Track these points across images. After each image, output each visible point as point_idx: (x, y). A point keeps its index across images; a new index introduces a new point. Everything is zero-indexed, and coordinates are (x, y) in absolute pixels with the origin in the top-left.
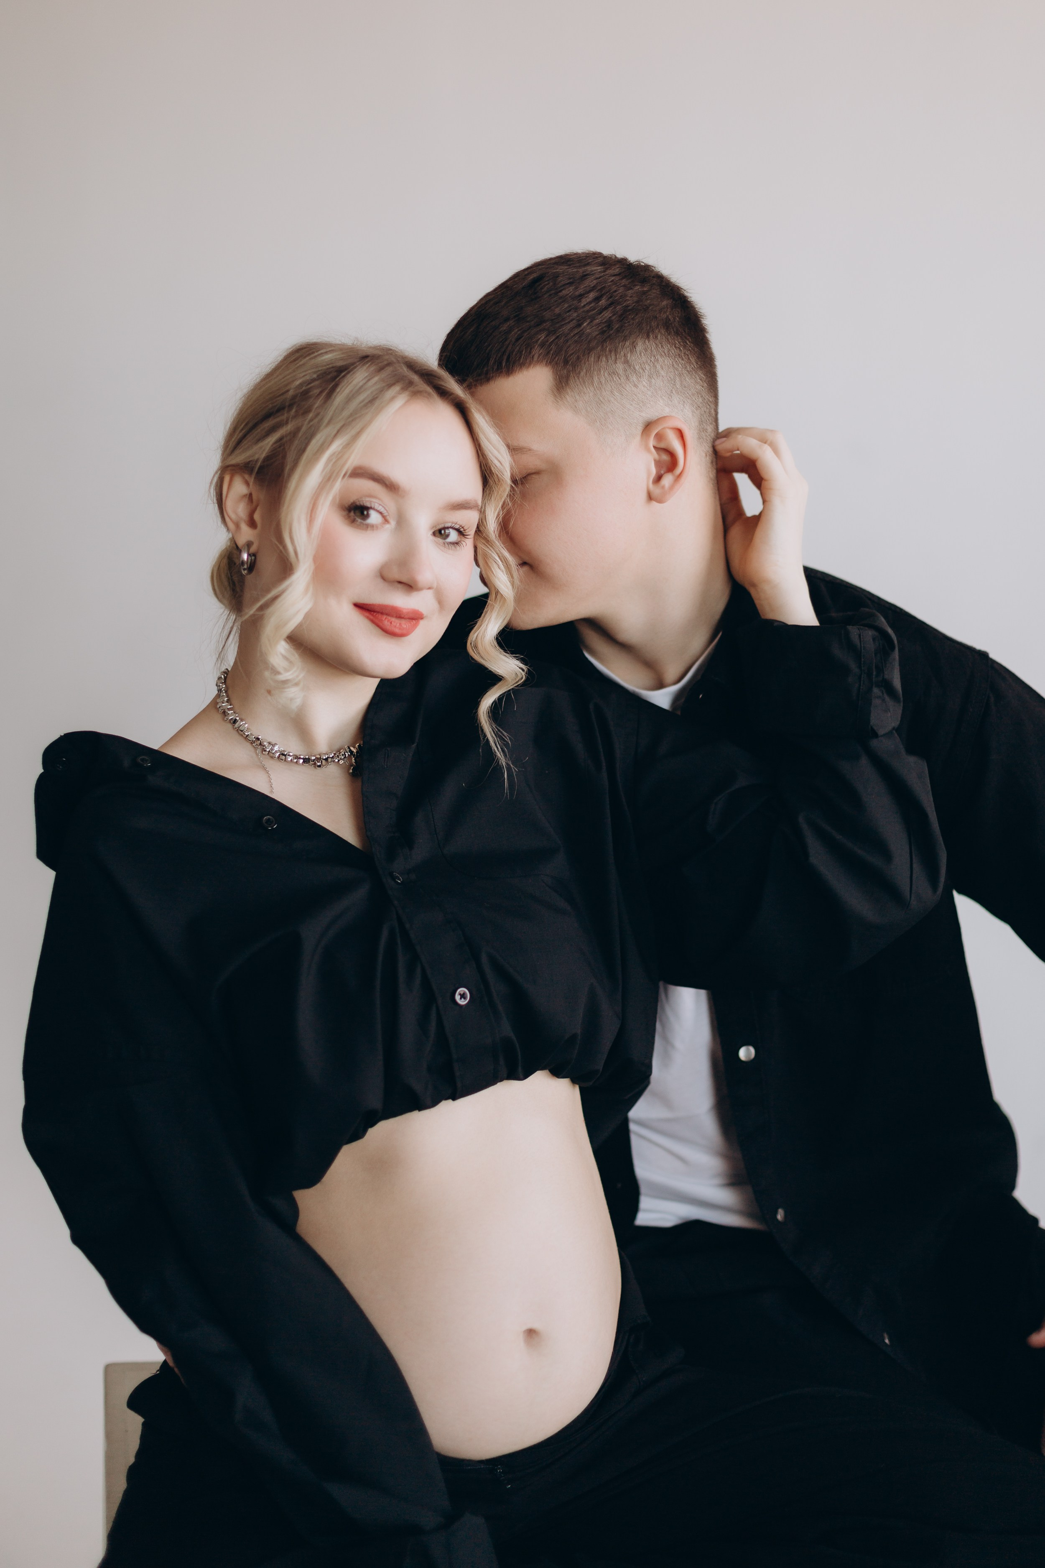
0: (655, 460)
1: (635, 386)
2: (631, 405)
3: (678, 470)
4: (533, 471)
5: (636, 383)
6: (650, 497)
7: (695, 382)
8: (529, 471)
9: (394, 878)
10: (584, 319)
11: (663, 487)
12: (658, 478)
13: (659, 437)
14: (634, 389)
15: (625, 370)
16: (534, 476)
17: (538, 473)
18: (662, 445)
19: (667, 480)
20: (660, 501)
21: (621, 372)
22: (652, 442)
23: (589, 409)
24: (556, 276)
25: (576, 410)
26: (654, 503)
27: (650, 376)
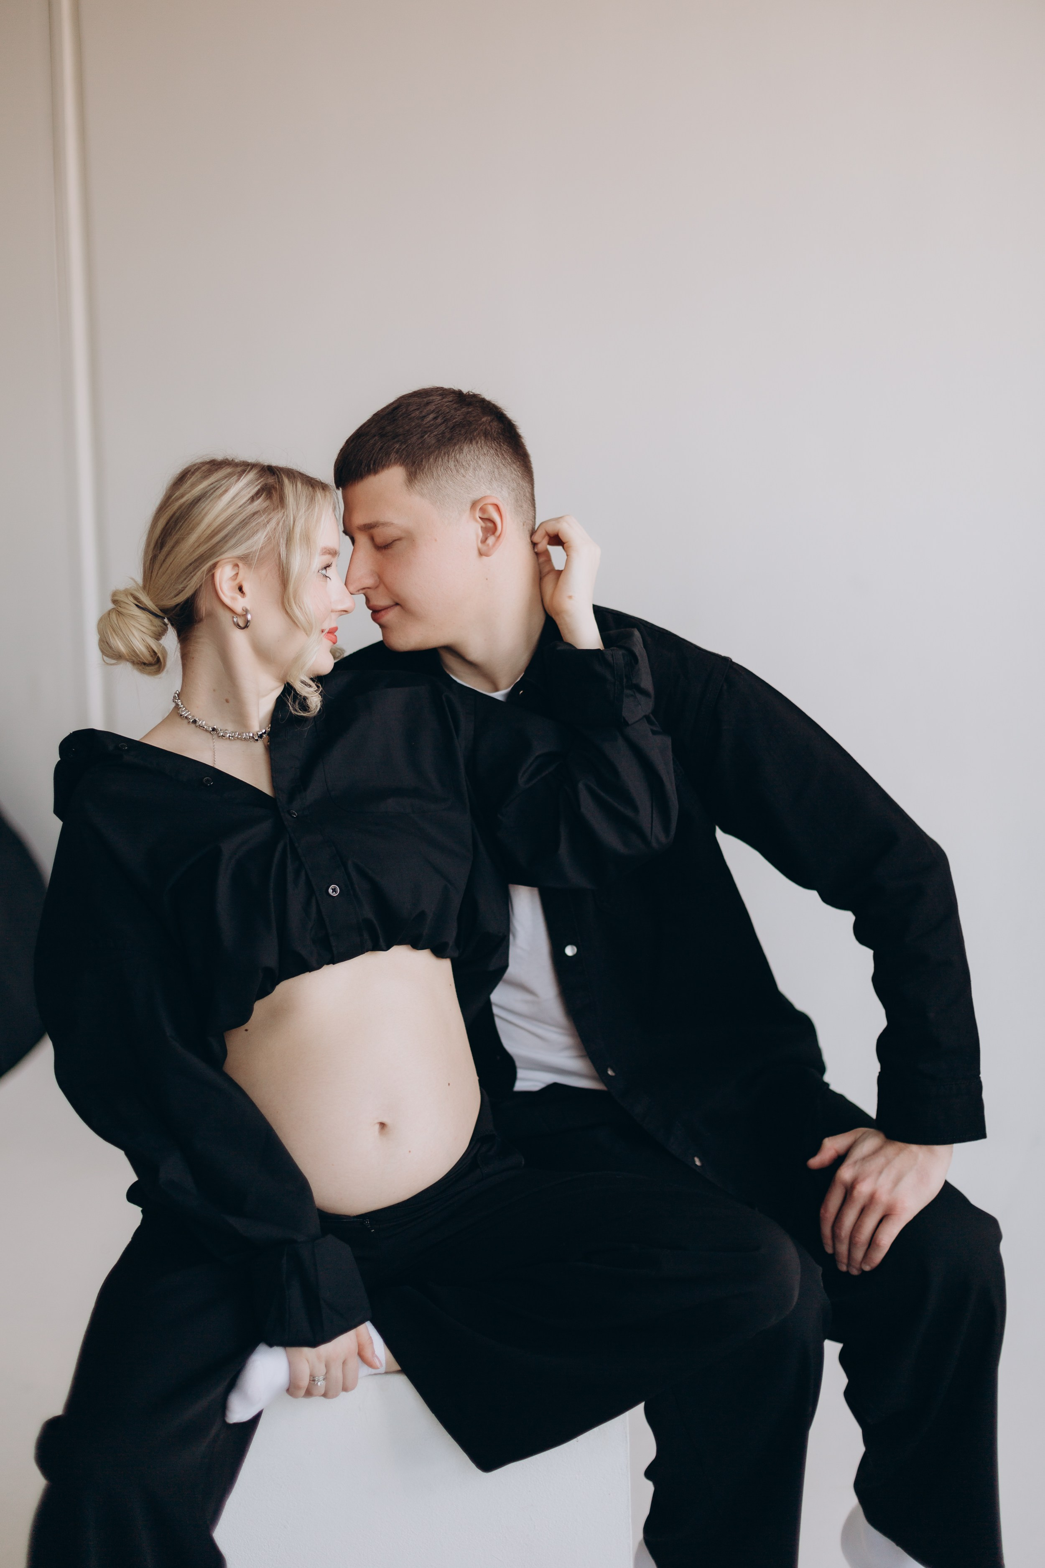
0: (482, 527)
1: (464, 476)
2: (462, 489)
3: (498, 533)
4: (396, 538)
5: (464, 474)
6: (481, 554)
7: (511, 472)
8: (394, 538)
9: (290, 814)
10: (426, 432)
11: (488, 545)
12: (484, 541)
13: (483, 510)
14: (463, 478)
15: (455, 466)
16: (397, 542)
17: (399, 539)
18: (485, 516)
19: (491, 540)
20: (487, 555)
21: (453, 467)
22: (478, 514)
23: (431, 494)
24: (409, 405)
25: (422, 495)
26: (484, 558)
27: (475, 469)
